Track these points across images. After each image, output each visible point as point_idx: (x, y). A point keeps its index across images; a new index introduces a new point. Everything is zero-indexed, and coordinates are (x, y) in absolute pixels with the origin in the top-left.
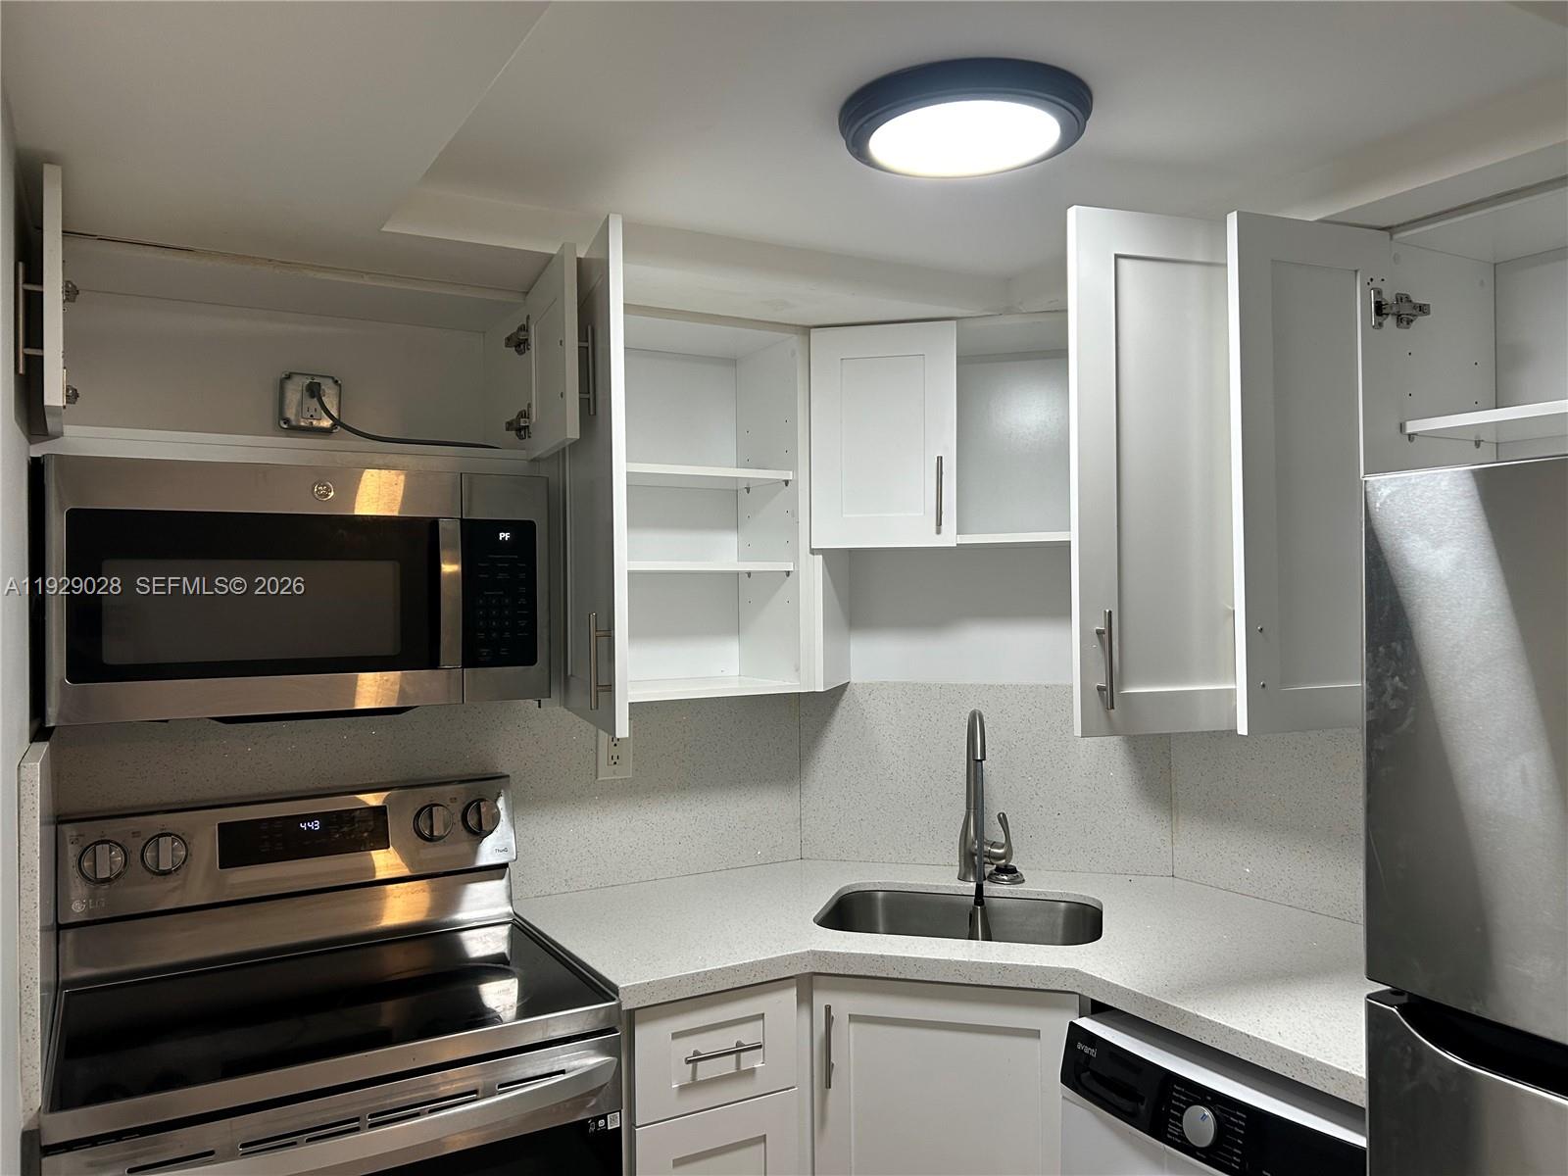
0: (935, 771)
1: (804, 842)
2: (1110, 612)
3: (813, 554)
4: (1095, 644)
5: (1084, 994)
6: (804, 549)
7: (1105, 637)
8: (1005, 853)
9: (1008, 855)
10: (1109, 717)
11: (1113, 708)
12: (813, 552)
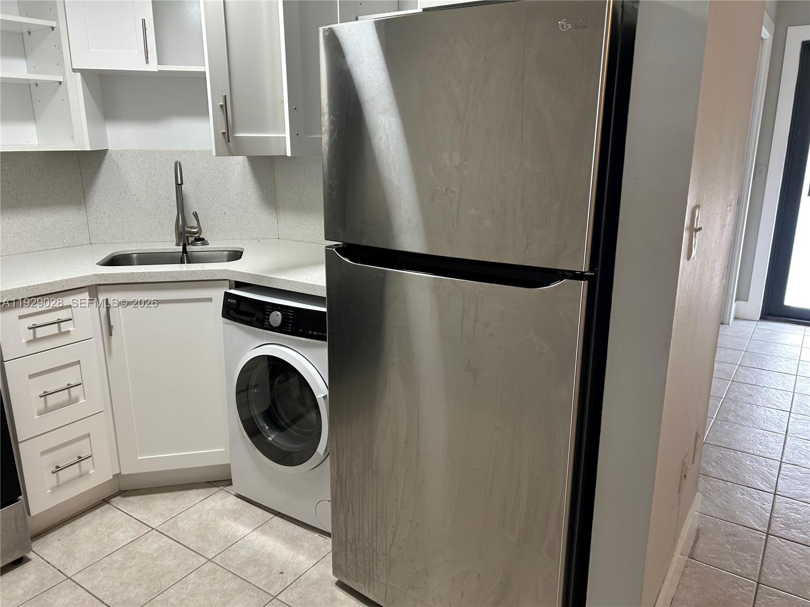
0: (160, 195)
1: (91, 235)
2: (225, 95)
3: (75, 72)
4: (220, 112)
5: (231, 279)
6: (68, 69)
7: (224, 108)
8: (198, 231)
9: (200, 232)
10: (228, 146)
11: (229, 142)
12: (74, 70)
